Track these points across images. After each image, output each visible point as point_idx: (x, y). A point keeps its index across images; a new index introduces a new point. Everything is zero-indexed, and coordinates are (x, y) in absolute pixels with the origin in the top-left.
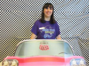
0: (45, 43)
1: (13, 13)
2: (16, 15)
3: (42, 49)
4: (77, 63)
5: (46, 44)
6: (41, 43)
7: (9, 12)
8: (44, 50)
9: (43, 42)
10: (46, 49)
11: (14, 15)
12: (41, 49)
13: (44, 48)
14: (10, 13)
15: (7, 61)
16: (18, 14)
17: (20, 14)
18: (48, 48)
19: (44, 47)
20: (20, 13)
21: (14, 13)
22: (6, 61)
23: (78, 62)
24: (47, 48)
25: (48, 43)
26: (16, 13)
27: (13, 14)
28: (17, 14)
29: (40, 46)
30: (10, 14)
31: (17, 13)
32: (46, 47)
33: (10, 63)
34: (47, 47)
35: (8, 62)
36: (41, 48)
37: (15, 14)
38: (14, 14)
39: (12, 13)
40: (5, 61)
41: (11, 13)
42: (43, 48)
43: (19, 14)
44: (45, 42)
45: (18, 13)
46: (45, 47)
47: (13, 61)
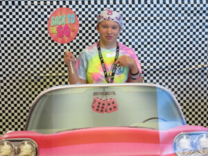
0: (106, 94)
1: (26, 7)
2: (33, 13)
3: (100, 109)
4: (192, 145)
5: (109, 97)
6: (95, 94)
7: (14, 7)
8: (105, 113)
9: (101, 90)
10: (111, 109)
11: (30, 13)
12: (98, 110)
13: (105, 106)
14: (17, 7)
15: (8, 143)
16: (39, 10)
17: (45, 10)
18: (115, 107)
19: (104, 104)
20: (45, 7)
21: (29, 7)
22: (5, 143)
23: (194, 141)
24: (112, 107)
25: (114, 93)
26: (33, 7)
27: (26, 10)
28: (36, 10)
29: (95, 101)
30: (17, 10)
31: (36, 7)
32: (109, 104)
33: (16, 148)
34: (113, 103)
35: (11, 145)
36: (96, 107)
37: (33, 10)
38: (30, 10)
39: (23, 7)
40: (3, 144)
41: (20, 7)
42: (101, 105)
43: (42, 10)
44: (107, 90)
45: (39, 7)
46: (106, 104)
47: (24, 144)
